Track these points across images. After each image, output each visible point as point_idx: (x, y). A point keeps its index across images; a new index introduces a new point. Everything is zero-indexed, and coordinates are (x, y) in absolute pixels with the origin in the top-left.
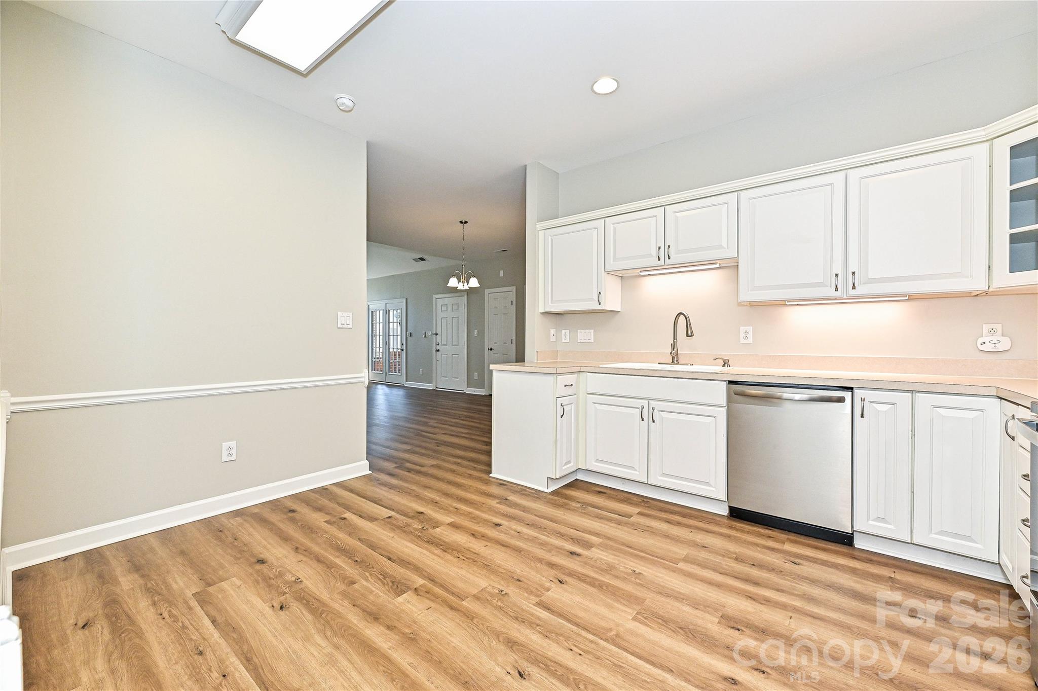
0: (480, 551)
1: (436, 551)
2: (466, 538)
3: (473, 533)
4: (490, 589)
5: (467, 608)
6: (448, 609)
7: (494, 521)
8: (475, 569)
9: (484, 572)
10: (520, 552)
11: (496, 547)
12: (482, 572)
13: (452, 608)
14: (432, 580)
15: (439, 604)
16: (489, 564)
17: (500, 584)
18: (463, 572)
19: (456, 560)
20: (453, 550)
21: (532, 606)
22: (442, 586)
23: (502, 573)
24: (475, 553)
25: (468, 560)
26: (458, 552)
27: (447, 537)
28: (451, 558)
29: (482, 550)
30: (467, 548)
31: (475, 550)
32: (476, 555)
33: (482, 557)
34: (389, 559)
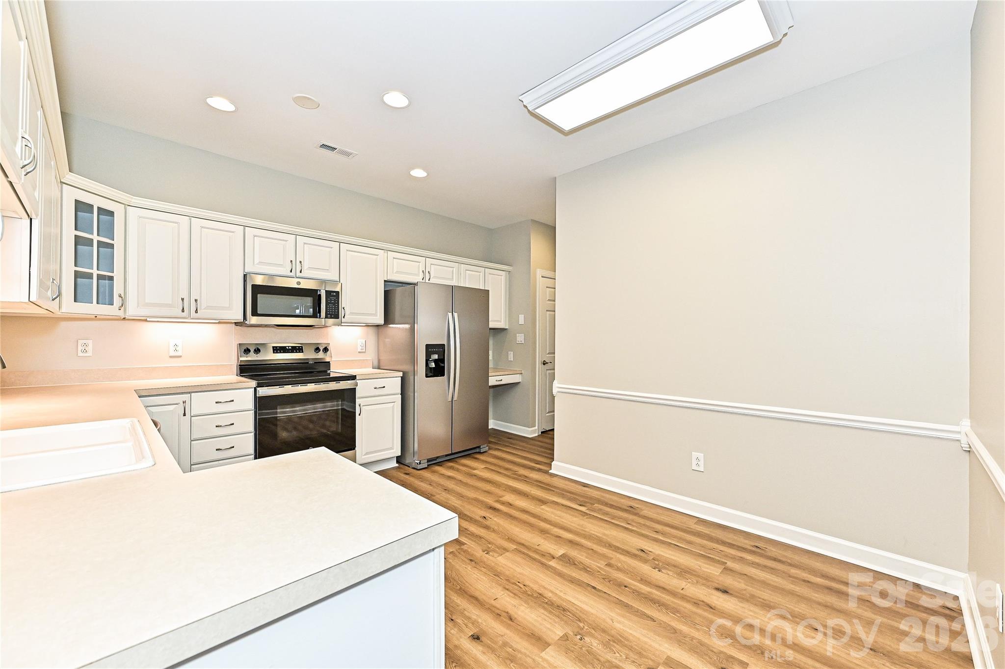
0: (502, 593)
1: (550, 595)
2: (520, 613)
3: (510, 622)
4: (496, 555)
5: (513, 544)
6: (525, 544)
7: (481, 648)
8: (507, 573)
9: (499, 569)
10: (461, 588)
11: (484, 598)
12: (502, 569)
13: (523, 545)
14: (543, 564)
15: (533, 548)
16: (494, 576)
17: (488, 559)
18: (519, 570)
19: (527, 583)
20: (532, 596)
21: (467, 543)
22: (534, 559)
23: (484, 568)
24: (507, 589)
25: (514, 581)
26: (525, 593)
27: (543, 616)
28: (532, 585)
29: (500, 594)
30: (516, 597)
31: (509, 595)
32: (507, 587)
33: (500, 585)
34: (594, 588)
